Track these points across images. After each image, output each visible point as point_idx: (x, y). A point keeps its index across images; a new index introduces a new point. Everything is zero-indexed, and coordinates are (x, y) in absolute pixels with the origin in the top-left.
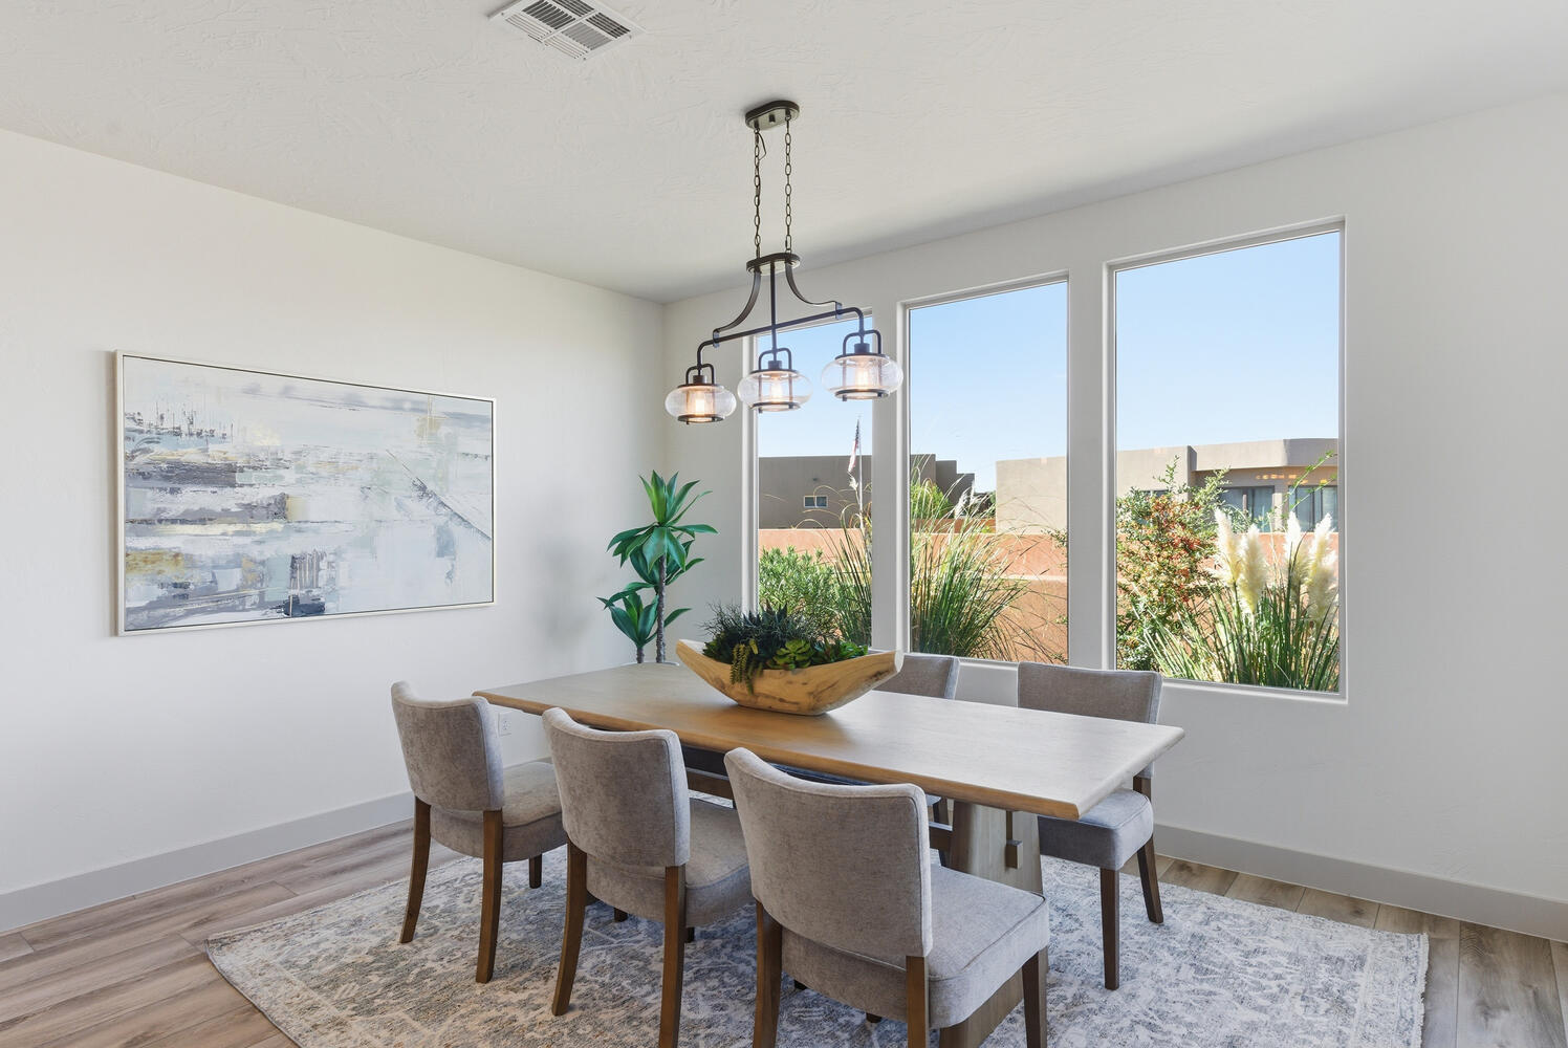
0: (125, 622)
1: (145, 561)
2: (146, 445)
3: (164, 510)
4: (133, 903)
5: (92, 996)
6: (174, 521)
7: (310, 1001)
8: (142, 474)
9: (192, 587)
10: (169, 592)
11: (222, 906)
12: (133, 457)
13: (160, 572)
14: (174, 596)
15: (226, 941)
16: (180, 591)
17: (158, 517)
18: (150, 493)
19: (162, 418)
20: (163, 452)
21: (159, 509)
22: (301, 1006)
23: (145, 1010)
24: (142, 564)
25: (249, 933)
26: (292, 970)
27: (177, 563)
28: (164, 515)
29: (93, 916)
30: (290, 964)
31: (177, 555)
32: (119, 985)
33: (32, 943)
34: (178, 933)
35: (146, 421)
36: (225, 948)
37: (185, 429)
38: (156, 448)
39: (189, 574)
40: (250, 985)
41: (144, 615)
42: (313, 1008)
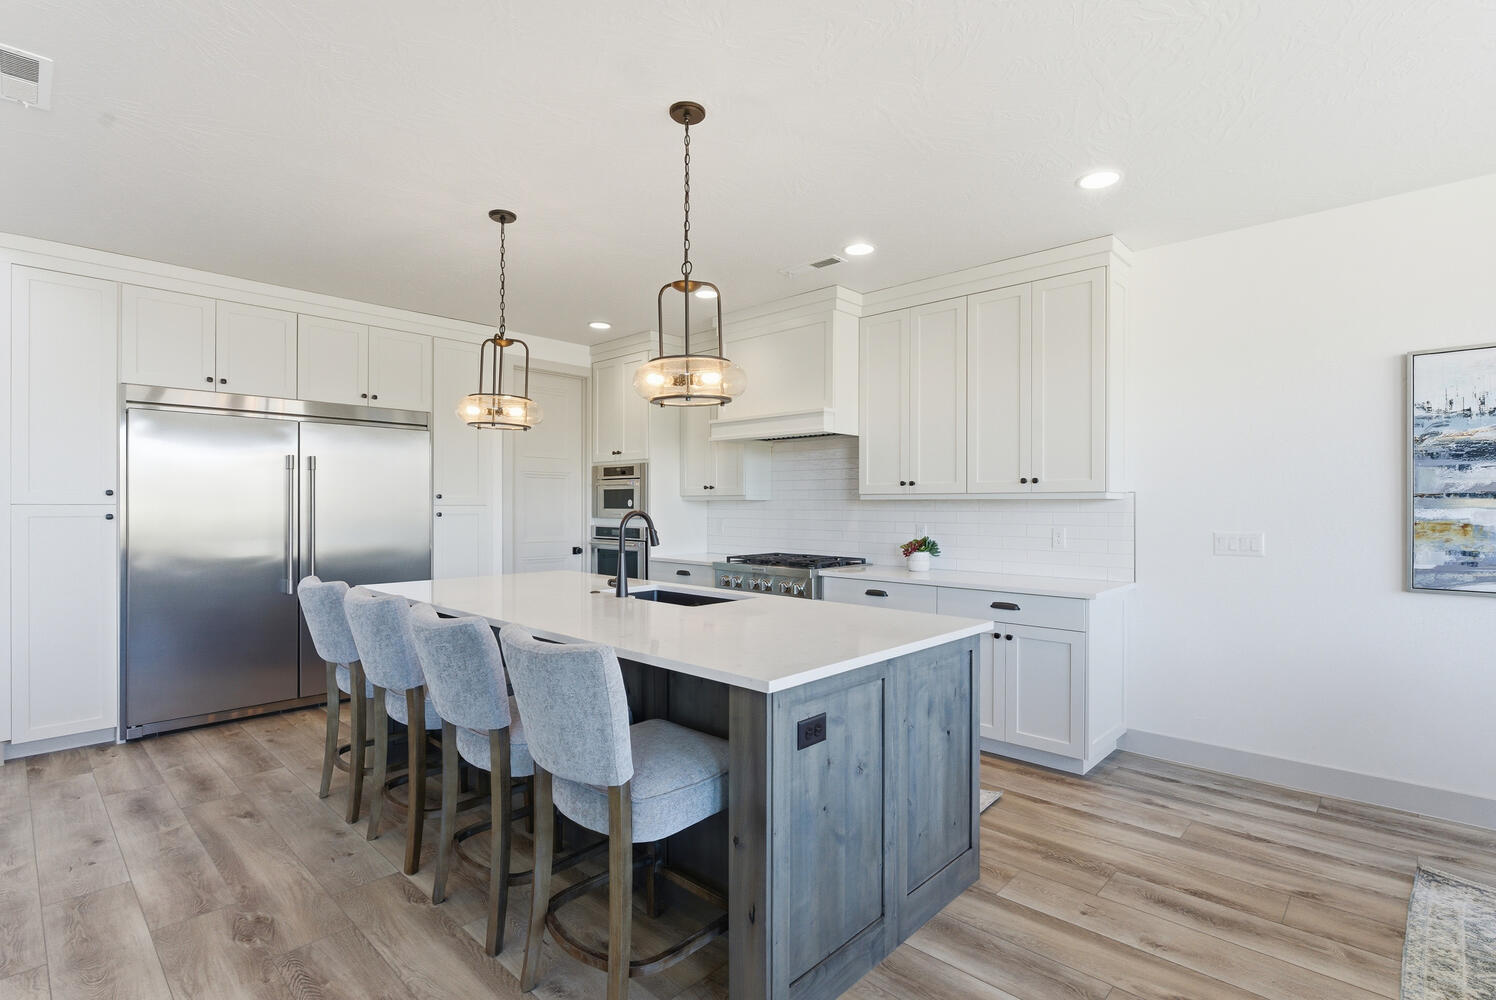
0: (1414, 581)
1: (1434, 530)
2: (1436, 430)
3: (1453, 485)
4: (1413, 819)
5: (1316, 855)
6: (1462, 495)
7: (1453, 962)
8: (1431, 455)
9: (1482, 556)
10: (1457, 559)
11: (1473, 856)
12: (1423, 441)
13: (1447, 541)
14: (1463, 564)
15: (1439, 879)
16: (1470, 559)
17: (1446, 492)
18: (1438, 471)
19: (1451, 403)
20: (1453, 433)
21: (1447, 485)
22: (1439, 959)
23: (1333, 883)
24: (1429, 532)
25: (1467, 886)
26: (1469, 933)
27: (1465, 534)
28: (1452, 490)
29: (1372, 812)
30: (1474, 928)
31: (1465, 526)
32: (1337, 859)
33: (1321, 806)
34: (1417, 855)
35: (1435, 407)
36: (1434, 884)
37: (1475, 410)
38: (1445, 431)
39: (1479, 545)
40: (1421, 917)
41: (1431, 577)
42: (1449, 968)
